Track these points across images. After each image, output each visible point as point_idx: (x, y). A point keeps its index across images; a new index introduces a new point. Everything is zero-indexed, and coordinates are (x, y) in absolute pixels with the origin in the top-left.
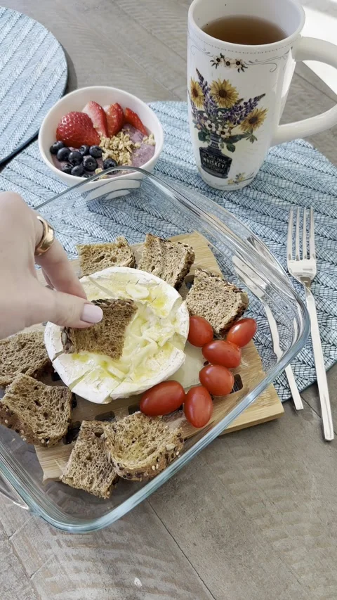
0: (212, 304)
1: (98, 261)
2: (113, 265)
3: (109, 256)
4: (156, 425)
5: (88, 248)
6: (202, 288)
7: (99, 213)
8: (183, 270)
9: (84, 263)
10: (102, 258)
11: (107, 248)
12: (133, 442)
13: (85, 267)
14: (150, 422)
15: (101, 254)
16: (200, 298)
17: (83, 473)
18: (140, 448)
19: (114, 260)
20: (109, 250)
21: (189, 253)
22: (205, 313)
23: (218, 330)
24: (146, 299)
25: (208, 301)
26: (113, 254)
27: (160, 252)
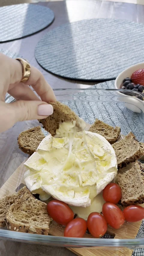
0: (131, 185)
1: (99, 130)
2: (103, 136)
3: (106, 131)
4: (45, 217)
5: (99, 122)
6: (133, 173)
7: (124, 116)
8: (131, 158)
9: (93, 127)
10: (102, 130)
11: (108, 128)
12: (26, 212)
13: (92, 129)
14: (45, 214)
15: (103, 129)
16: (128, 178)
17: (3, 207)
18: (24, 216)
19: (106, 134)
20: (108, 129)
21: (139, 151)
22: (124, 188)
23: (123, 201)
24: (98, 156)
25: (131, 182)
26: (108, 132)
27: (129, 144)
